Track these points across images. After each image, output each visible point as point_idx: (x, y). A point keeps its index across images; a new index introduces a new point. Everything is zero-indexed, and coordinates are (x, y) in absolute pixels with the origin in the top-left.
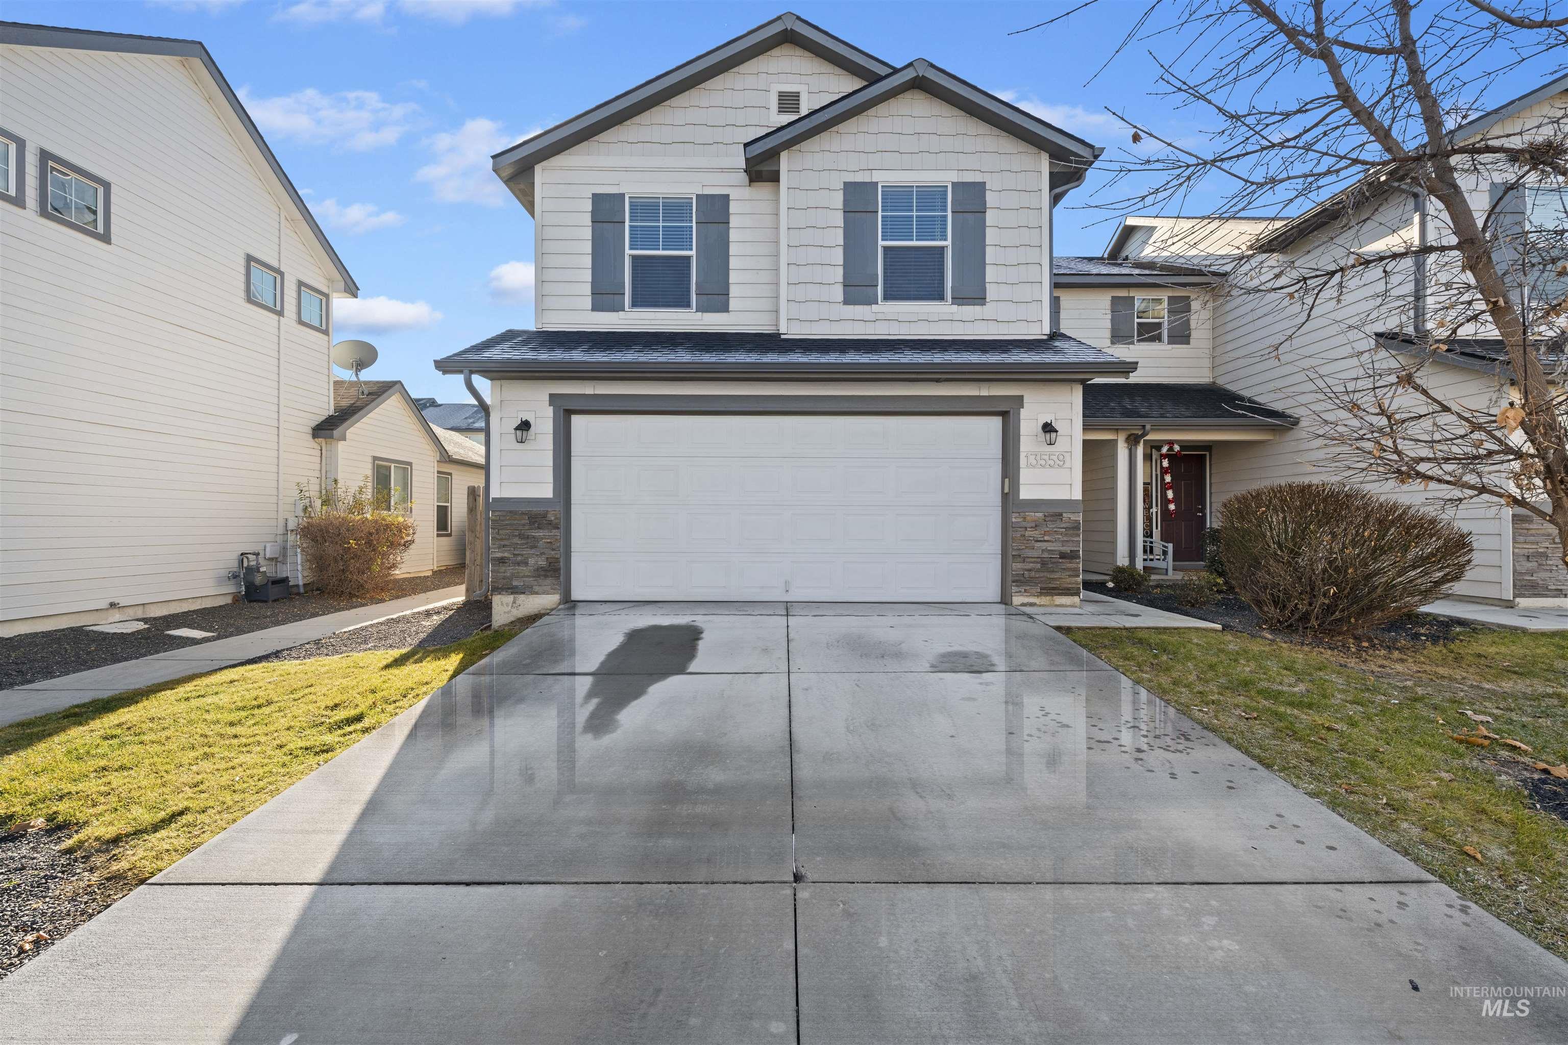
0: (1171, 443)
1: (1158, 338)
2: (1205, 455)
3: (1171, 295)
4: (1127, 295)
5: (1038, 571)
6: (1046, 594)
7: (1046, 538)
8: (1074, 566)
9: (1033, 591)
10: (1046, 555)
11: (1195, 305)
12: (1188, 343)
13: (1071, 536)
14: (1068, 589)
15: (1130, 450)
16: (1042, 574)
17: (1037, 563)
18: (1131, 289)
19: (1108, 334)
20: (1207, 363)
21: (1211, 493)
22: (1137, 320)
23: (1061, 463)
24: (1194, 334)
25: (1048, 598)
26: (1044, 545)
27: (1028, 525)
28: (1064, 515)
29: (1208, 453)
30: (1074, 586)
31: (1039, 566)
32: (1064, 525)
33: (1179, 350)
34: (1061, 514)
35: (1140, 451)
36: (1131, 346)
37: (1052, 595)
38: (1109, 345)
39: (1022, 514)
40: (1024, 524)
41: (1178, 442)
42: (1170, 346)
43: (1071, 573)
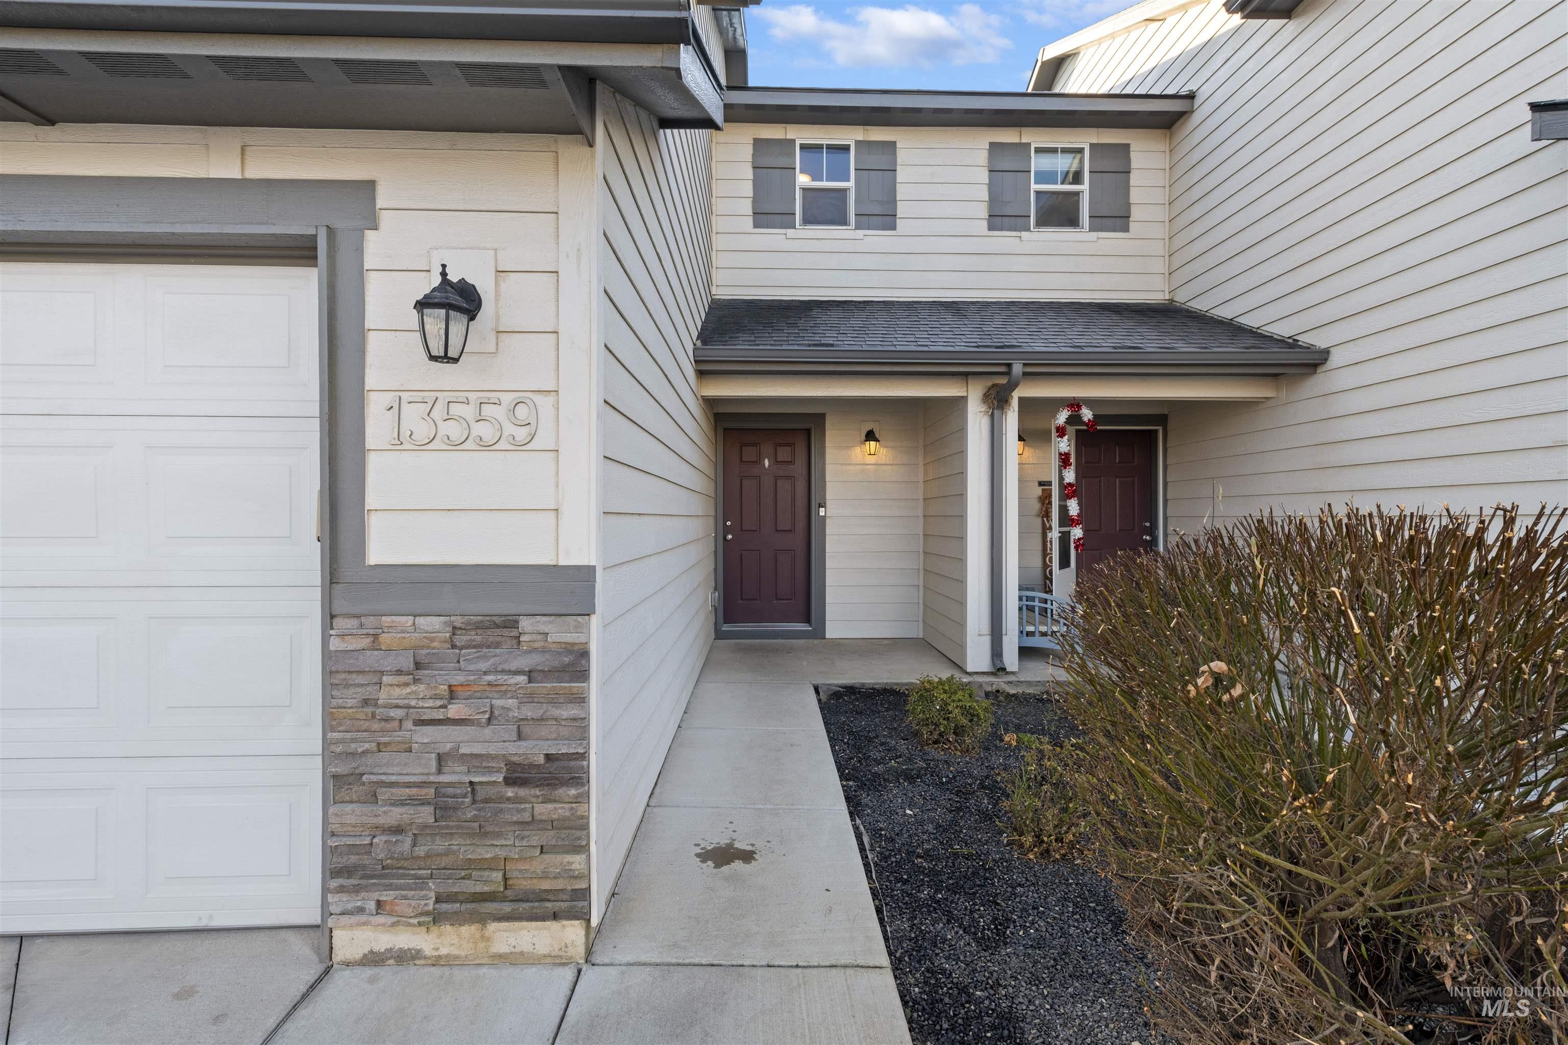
0: (1075, 405)
1: (1072, 221)
2: (1156, 431)
3: (1095, 141)
4: (1015, 140)
5: (421, 833)
6: (457, 919)
7: (455, 710)
8: (561, 811)
9: (403, 907)
10: (455, 775)
11: (1137, 159)
12: (1126, 229)
13: (553, 700)
14: (541, 897)
15: (992, 416)
16: (440, 845)
17: (424, 803)
18: (1024, 130)
19: (982, 211)
20: (1159, 266)
21: (1166, 501)
22: (1034, 187)
23: (522, 434)
24: (1136, 213)
25: (468, 930)
26: (445, 738)
27: (390, 663)
28: (525, 624)
29: (1160, 429)
30: (559, 884)
31: (426, 814)
32: (525, 662)
33: (1110, 240)
34: (511, 623)
35: (1011, 420)
36: (1024, 234)
37: (482, 920)
38: (986, 232)
39: (369, 621)
40: (371, 659)
41: (1091, 403)
42: (1094, 235)
43: (548, 837)
